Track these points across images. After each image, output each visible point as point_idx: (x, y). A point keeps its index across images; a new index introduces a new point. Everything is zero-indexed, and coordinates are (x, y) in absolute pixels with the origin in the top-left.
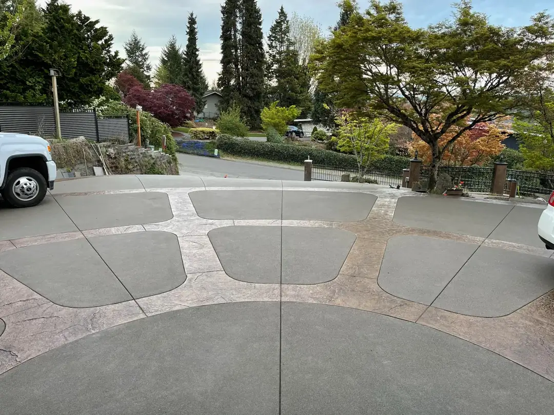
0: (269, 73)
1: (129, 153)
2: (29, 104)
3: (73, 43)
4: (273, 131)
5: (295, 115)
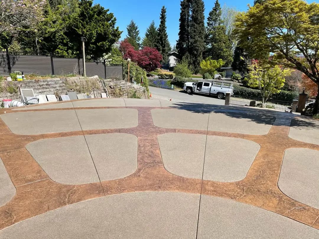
0: (207, 40)
1: (121, 86)
2: (69, 57)
3: (94, 23)
4: (207, 74)
5: (222, 64)
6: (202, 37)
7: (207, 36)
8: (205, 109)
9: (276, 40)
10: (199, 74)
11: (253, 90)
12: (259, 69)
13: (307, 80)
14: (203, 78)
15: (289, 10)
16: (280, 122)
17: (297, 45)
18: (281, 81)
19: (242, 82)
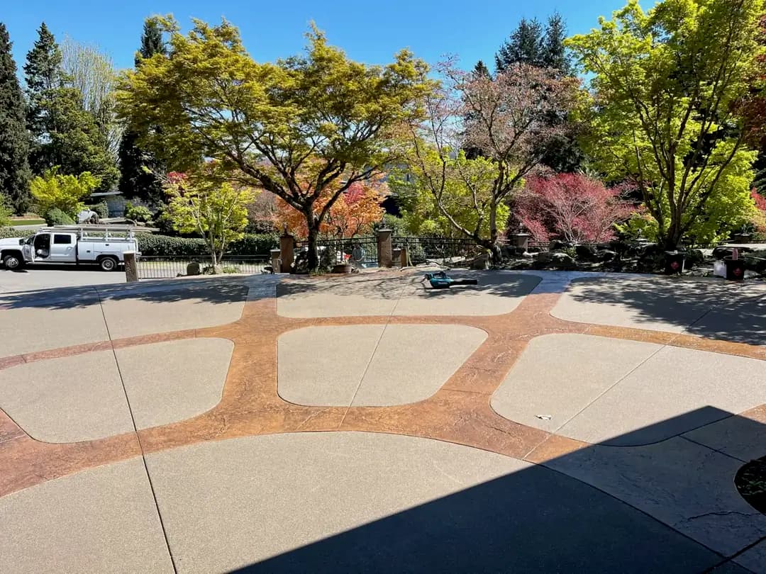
0: (35, 122)
4: (57, 213)
5: (92, 185)
6: (17, 117)
7: (31, 114)
8: (86, 297)
9: (215, 132)
10: (28, 213)
11: (187, 241)
12: (190, 192)
13: (288, 209)
14: (47, 222)
15: (225, 76)
16: (257, 294)
17: (254, 141)
18: (240, 214)
19: (156, 225)
